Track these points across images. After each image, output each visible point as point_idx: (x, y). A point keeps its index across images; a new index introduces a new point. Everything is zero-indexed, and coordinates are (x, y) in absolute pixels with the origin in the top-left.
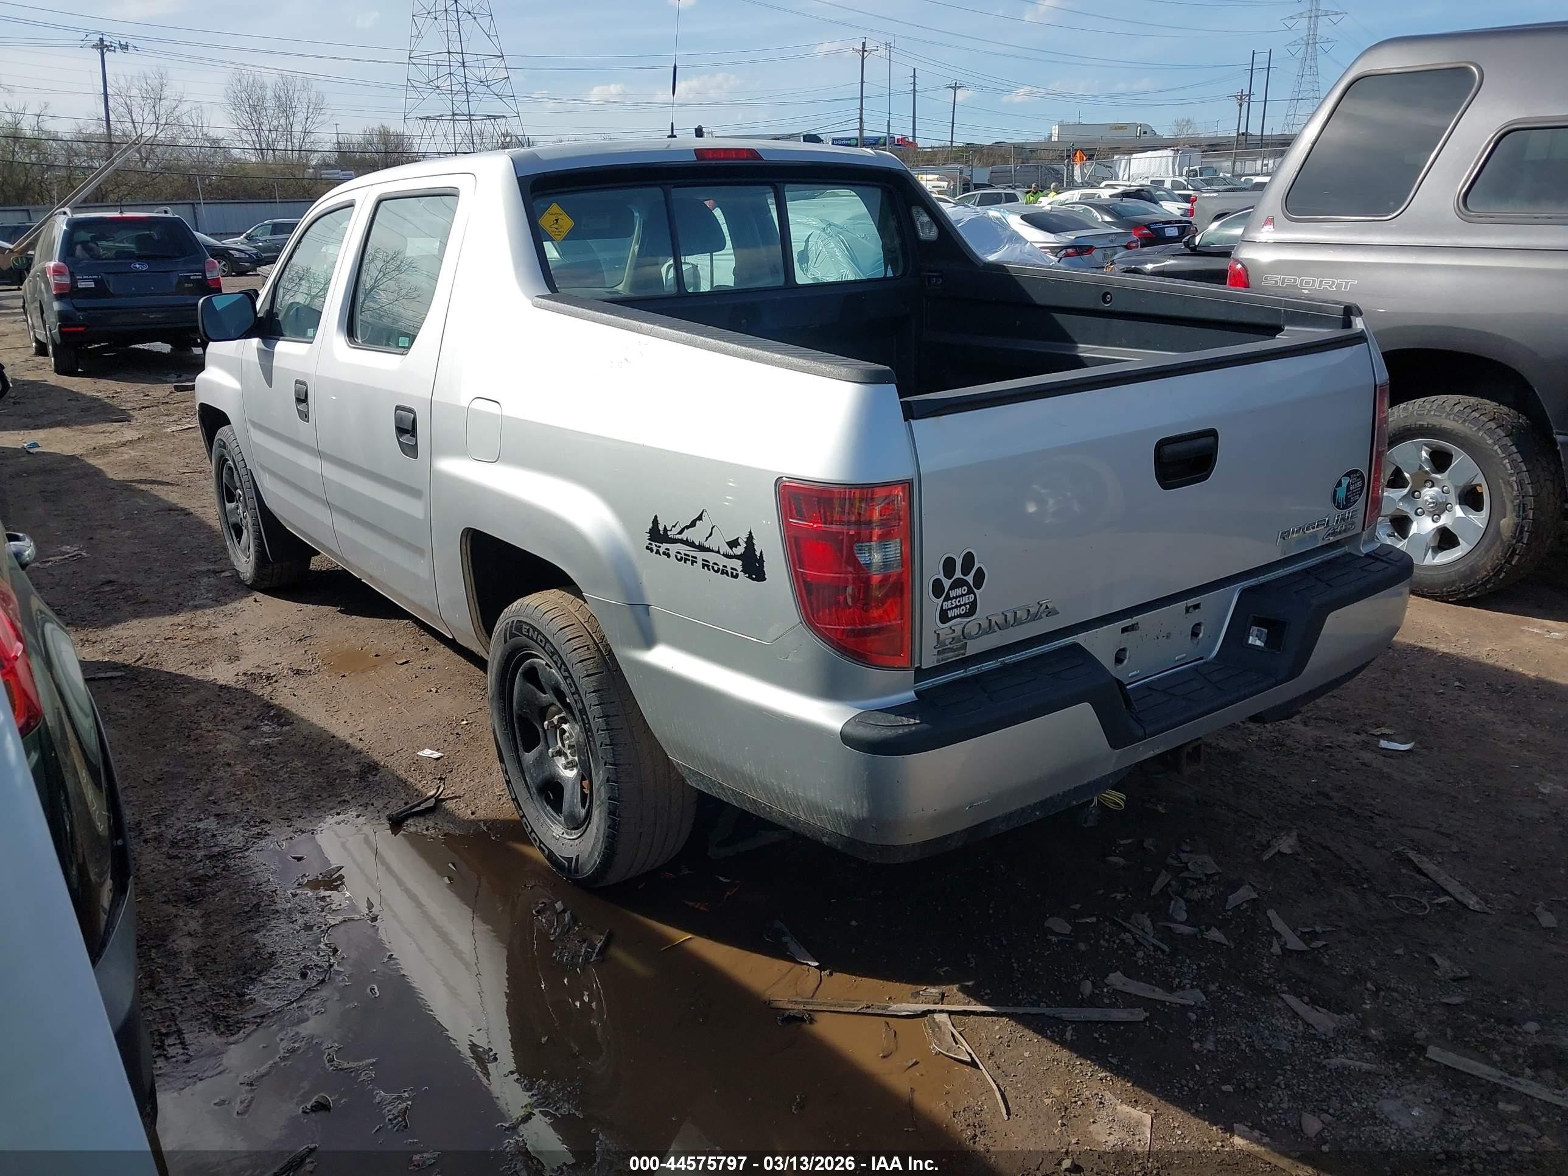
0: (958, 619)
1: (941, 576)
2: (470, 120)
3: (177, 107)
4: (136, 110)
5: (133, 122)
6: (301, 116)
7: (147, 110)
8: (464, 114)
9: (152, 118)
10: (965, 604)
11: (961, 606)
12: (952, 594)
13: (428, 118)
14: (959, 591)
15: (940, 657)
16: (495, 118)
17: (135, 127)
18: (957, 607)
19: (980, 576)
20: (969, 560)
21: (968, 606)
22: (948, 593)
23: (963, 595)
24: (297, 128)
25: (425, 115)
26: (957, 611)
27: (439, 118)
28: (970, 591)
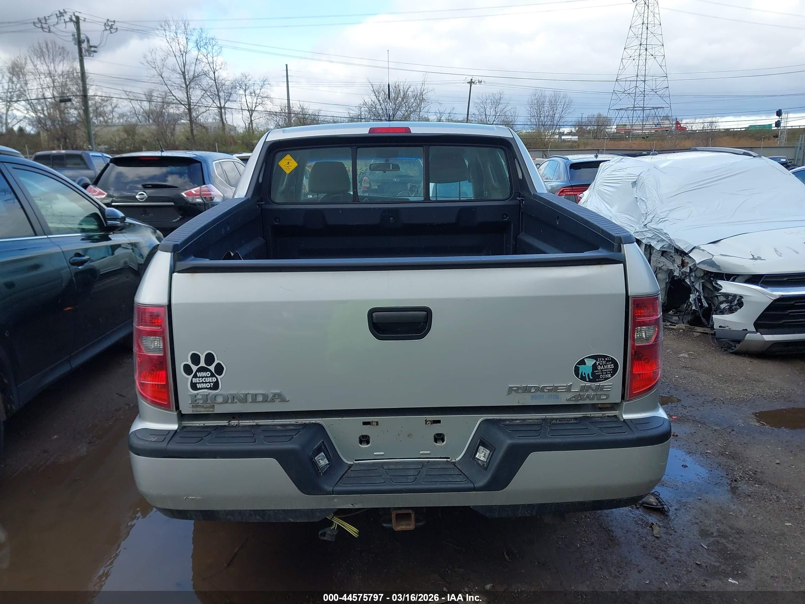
0: (205, 390)
1: (189, 362)
2: (643, 110)
3: (505, 108)
4: (488, 110)
5: (486, 115)
6: (559, 110)
7: (492, 110)
8: (640, 107)
9: (494, 113)
10: (209, 382)
11: (206, 383)
12: (199, 374)
13: (620, 109)
14: (204, 374)
15: (195, 409)
16: (657, 108)
17: (486, 117)
18: (203, 382)
19: (219, 369)
20: (210, 358)
21: (212, 384)
22: (196, 373)
23: (207, 377)
24: (557, 115)
25: (619, 108)
26: (204, 385)
27: (626, 109)
28: (212, 375)
